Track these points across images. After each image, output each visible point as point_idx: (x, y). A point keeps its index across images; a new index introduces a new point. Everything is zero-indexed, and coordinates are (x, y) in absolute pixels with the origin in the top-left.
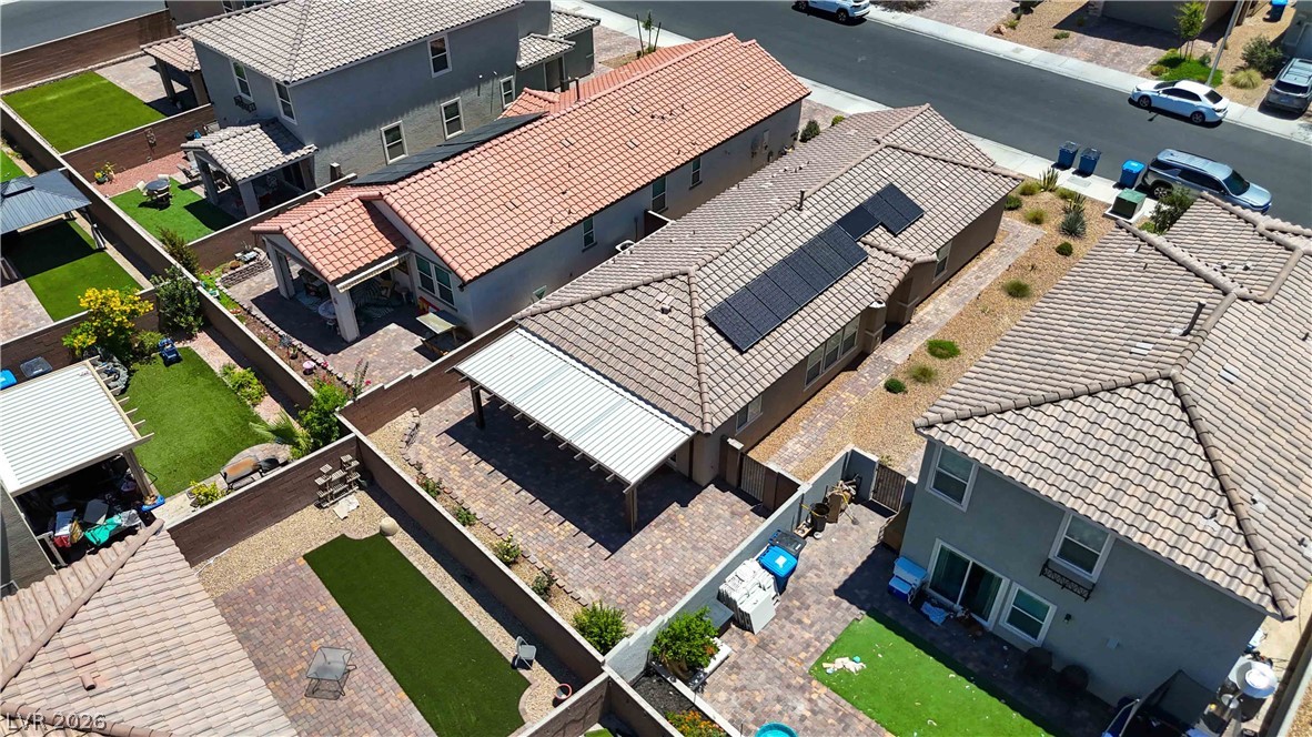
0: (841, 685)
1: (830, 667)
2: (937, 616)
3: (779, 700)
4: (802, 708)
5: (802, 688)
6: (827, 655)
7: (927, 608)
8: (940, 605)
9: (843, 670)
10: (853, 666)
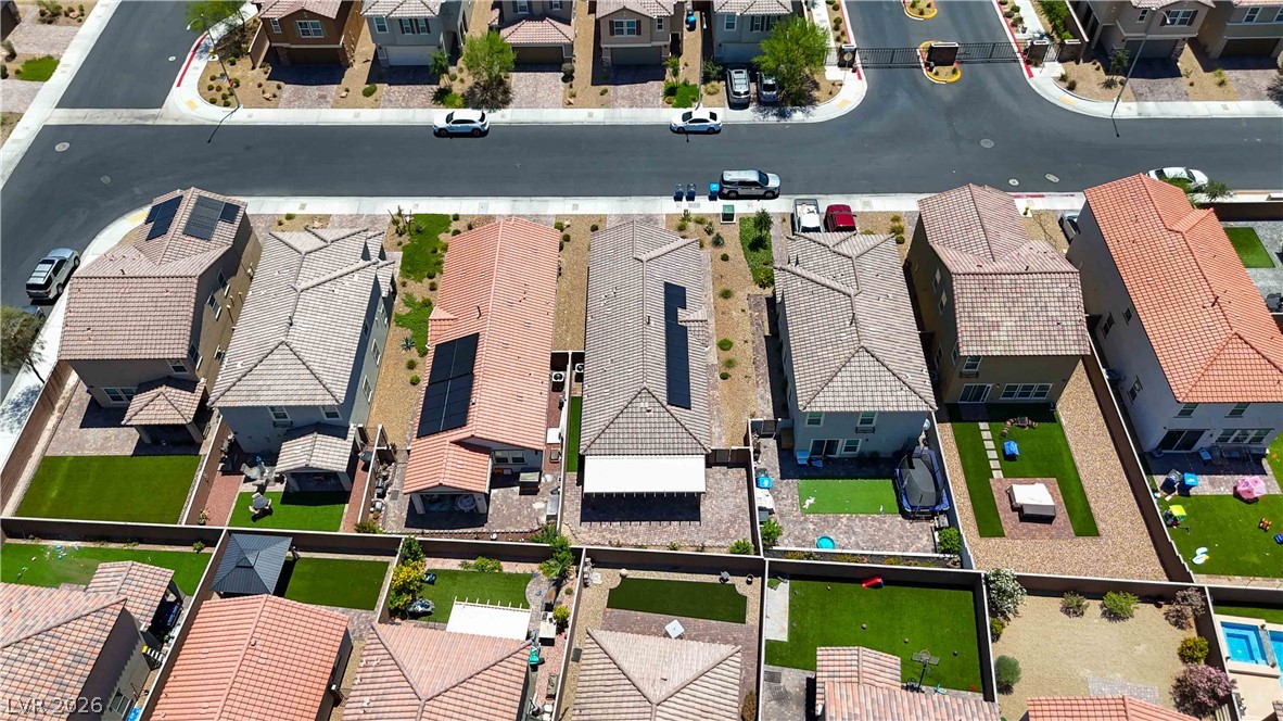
0: (813, 510)
1: (806, 506)
2: (820, 464)
3: (802, 529)
4: (811, 526)
5: (806, 520)
6: (802, 503)
7: (814, 463)
8: (817, 459)
9: (811, 505)
10: (812, 501)
